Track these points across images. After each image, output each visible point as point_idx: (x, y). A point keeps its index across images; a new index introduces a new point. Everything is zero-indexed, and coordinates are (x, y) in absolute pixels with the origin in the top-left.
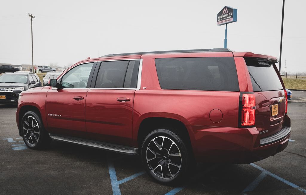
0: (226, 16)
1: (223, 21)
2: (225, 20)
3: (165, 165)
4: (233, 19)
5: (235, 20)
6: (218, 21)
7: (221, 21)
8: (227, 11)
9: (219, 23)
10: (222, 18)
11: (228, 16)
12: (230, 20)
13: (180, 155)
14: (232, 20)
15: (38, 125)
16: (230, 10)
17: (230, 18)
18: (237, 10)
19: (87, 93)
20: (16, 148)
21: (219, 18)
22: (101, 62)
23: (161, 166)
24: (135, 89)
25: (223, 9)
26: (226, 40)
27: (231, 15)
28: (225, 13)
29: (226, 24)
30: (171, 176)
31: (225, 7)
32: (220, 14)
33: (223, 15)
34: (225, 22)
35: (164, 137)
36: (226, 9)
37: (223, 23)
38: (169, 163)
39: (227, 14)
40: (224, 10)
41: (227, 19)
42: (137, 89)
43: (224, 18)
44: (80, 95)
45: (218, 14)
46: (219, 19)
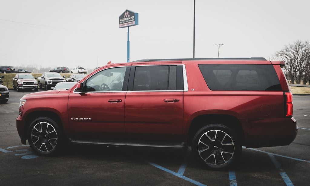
0: (127, 19)
1: (125, 24)
2: (127, 23)
3: (218, 154)
4: (135, 22)
5: (137, 24)
6: (120, 24)
7: (123, 24)
8: (129, 15)
9: (121, 26)
10: (124, 21)
11: (129, 20)
12: (131, 23)
13: (233, 144)
14: (134, 24)
15: (55, 130)
16: (131, 14)
17: (132, 21)
18: (138, 14)
19: (125, 96)
20: (24, 157)
21: (121, 20)
22: (136, 66)
23: (214, 155)
24: (182, 91)
25: (124, 13)
26: (128, 42)
27: (133, 19)
28: (127, 17)
29: (128, 27)
30: (224, 162)
31: (127, 11)
32: (122, 17)
33: (125, 18)
34: (127, 25)
35: (216, 131)
36: (128, 13)
37: (125, 26)
38: (222, 152)
39: (129, 17)
40: (126, 13)
41: (129, 22)
42: (184, 91)
43: (126, 21)
44: (116, 98)
45: (119, 17)
46: (121, 22)
